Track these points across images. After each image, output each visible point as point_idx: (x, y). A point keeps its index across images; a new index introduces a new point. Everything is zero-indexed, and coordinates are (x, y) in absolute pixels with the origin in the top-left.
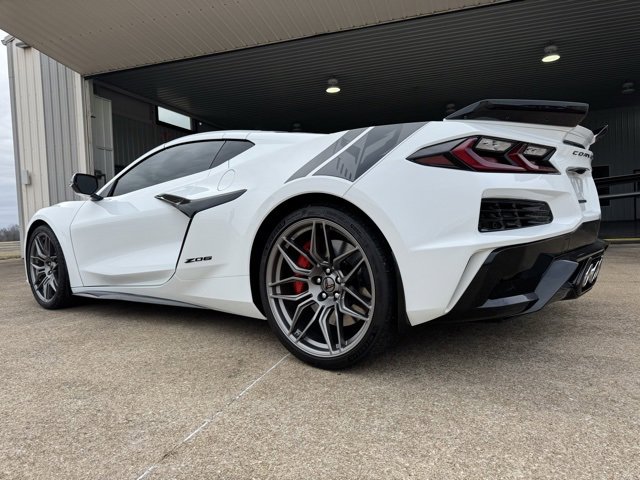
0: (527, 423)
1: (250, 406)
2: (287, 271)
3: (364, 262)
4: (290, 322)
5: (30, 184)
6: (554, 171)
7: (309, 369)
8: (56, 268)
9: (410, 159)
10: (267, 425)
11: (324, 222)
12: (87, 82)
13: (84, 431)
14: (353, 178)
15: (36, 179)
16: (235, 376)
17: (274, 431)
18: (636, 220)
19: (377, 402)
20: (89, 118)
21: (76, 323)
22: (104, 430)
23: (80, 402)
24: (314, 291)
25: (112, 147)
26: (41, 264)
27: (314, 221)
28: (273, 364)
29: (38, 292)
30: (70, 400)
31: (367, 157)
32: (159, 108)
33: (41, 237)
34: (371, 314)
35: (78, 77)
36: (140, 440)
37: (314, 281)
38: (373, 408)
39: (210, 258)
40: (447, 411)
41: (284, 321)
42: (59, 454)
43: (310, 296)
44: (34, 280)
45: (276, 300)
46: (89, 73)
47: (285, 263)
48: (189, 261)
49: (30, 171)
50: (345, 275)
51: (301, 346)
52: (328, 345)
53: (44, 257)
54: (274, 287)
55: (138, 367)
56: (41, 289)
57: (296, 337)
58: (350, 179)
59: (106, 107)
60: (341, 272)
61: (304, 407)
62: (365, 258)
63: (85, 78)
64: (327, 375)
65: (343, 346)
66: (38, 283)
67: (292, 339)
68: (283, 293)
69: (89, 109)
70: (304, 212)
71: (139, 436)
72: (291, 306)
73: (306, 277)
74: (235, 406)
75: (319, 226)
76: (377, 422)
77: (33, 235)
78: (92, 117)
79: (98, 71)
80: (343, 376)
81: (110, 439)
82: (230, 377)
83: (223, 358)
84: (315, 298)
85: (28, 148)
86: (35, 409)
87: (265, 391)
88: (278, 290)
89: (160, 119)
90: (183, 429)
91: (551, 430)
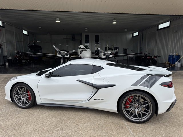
9: (160, 85)
16: (123, 128)
18: (123, 60)
27: (138, 95)
28: (125, 123)
29: (18, 103)
31: (151, 83)
34: (151, 113)
39: (103, 99)
41: (126, 114)
44: (15, 100)
45: (124, 110)
48: (95, 99)
53: (21, 93)
57: (130, 117)
83: (111, 123)
84: (133, 109)
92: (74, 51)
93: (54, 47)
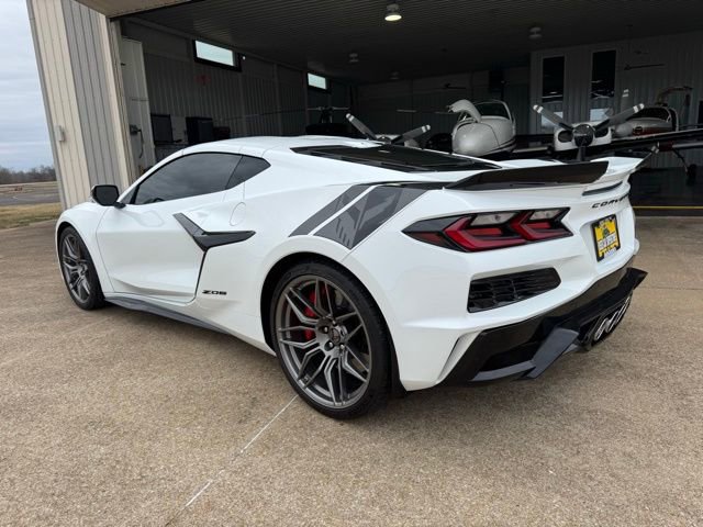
0: (497, 502)
1: (250, 465)
2: (295, 321)
3: (362, 328)
4: (299, 366)
5: (64, 140)
6: (567, 233)
7: (315, 415)
8: (87, 271)
9: (407, 232)
10: (261, 489)
11: (326, 282)
12: (113, 23)
13: (102, 487)
14: (350, 245)
15: (70, 134)
16: (245, 422)
17: (267, 498)
19: (367, 466)
20: (119, 66)
21: (109, 332)
22: (120, 487)
23: (103, 450)
24: (322, 341)
25: (146, 96)
26: (73, 264)
27: (318, 279)
28: (284, 406)
29: (73, 291)
30: (95, 446)
31: (366, 223)
32: (197, 43)
33: (71, 239)
34: (369, 376)
35: (102, 18)
36: (149, 503)
37: (322, 329)
38: (361, 474)
39: (225, 293)
40: (428, 481)
41: (294, 366)
42: (80, 516)
43: (317, 345)
44: (69, 279)
45: (287, 346)
46: (114, 14)
47: (293, 313)
48: (206, 292)
49: (63, 125)
50: (349, 332)
51: (309, 391)
52: (331, 394)
53: (75, 257)
54: (284, 333)
55: (159, 402)
56: (75, 288)
57: (305, 382)
58: (347, 246)
59: (136, 50)
60: (345, 328)
61: (299, 468)
62: (363, 324)
63: (111, 19)
64: (330, 424)
65: (346, 399)
66: (72, 282)
67: (301, 384)
68: (292, 340)
69: (118, 56)
70: (308, 268)
71: (149, 496)
72: (301, 353)
73: (313, 327)
74: (238, 463)
75: (322, 284)
76: (360, 493)
77: (62, 235)
78: (122, 64)
79: (123, 11)
80: (346, 426)
81: (124, 499)
82: (240, 422)
83: (238, 393)
84: (322, 347)
85: (58, 100)
86: (64, 457)
87: (269, 444)
88: (289, 336)
89: (199, 55)
90: (188, 490)
91: (515, 514)
92: (423, 128)
93: (351, 119)
